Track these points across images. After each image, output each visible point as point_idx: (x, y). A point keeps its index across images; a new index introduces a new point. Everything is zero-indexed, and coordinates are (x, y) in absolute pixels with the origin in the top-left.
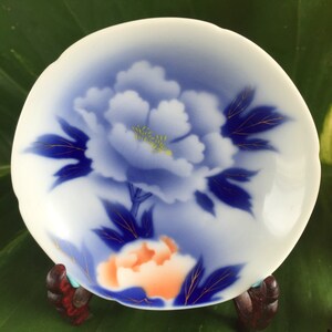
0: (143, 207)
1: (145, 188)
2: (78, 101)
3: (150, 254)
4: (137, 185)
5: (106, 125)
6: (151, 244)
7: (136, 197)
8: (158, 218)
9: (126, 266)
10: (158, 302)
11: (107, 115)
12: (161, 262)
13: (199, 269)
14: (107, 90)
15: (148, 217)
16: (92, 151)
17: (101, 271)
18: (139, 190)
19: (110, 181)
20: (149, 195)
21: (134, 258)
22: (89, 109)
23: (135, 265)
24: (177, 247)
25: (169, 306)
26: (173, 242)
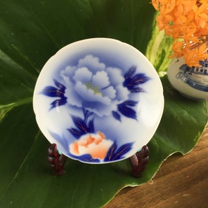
0: (89, 119)
1: (90, 110)
2: (62, 72)
3: (93, 140)
4: (86, 109)
5: (74, 82)
6: (93, 136)
7: (86, 114)
8: (96, 123)
9: (82, 145)
10: (97, 161)
11: (74, 78)
12: (98, 143)
13: (115, 145)
14: (74, 67)
15: (91, 123)
16: (67, 94)
17: (71, 147)
18: (87, 111)
19: (75, 107)
20: (92, 113)
21: (85, 142)
22: (66, 75)
23: (86, 145)
24: (104, 136)
25: (102, 162)
26: (103, 134)
